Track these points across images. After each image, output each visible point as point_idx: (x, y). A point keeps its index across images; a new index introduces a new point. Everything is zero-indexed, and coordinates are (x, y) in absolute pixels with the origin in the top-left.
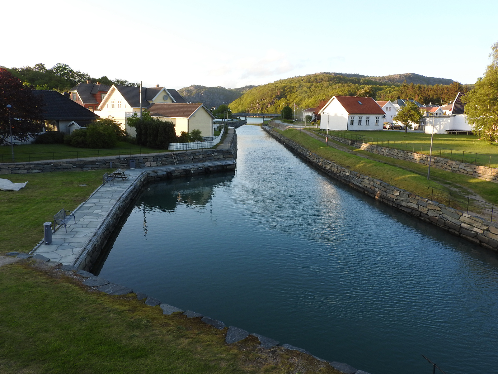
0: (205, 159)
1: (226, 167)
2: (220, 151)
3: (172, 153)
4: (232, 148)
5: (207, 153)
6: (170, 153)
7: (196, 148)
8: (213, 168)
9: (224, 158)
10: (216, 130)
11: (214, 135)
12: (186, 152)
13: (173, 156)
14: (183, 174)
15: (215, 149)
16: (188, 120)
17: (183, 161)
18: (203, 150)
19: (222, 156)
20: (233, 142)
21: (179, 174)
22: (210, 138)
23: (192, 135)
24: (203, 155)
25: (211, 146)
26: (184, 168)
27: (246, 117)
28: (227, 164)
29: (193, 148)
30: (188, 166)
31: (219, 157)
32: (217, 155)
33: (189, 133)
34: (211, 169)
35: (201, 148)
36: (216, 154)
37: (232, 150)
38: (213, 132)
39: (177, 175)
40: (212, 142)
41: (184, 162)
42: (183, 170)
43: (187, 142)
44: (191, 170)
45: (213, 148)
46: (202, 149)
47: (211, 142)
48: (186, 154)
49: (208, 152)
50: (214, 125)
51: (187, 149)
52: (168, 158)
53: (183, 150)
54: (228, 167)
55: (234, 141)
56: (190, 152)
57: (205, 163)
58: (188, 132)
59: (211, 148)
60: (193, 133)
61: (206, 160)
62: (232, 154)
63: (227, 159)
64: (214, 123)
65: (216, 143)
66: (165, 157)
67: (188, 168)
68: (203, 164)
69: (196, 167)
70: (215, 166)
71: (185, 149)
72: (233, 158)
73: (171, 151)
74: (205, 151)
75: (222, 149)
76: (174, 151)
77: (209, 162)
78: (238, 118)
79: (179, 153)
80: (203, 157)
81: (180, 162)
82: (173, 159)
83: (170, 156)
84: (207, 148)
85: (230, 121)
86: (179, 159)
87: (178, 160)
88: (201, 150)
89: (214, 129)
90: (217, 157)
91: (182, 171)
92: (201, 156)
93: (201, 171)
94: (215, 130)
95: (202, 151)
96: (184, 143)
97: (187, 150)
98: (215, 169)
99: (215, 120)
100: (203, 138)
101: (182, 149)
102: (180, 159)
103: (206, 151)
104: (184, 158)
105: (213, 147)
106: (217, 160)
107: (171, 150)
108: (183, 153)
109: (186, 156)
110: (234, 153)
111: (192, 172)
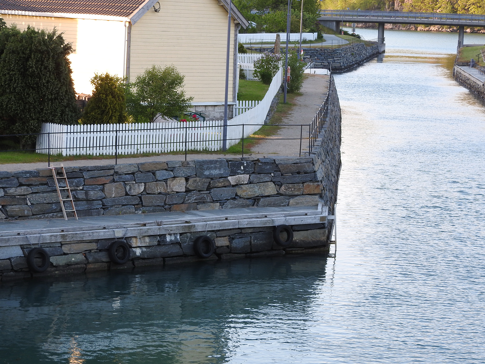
0: (194, 197)
1: (290, 236)
2: (266, 163)
3: (53, 166)
4: (319, 155)
5: (207, 173)
6: (42, 166)
7: (157, 149)
8: (231, 239)
9: (279, 194)
10: (250, 76)
11: (241, 97)
12: (112, 162)
13: (55, 177)
14: (96, 261)
15: (242, 153)
16: (130, 28)
17: (98, 205)
18: (190, 158)
19: (271, 189)
20: (321, 127)
21: (80, 257)
22: (222, 109)
23: (142, 90)
24: (187, 179)
25: (225, 140)
26: (103, 234)
27: (380, 26)
28: (293, 221)
29: (144, 149)
30: (121, 227)
31: (257, 190)
32: (250, 183)
33: (128, 85)
34: (222, 242)
35: (182, 147)
36: (245, 178)
37: (319, 161)
38: (234, 83)
39: (68, 265)
40: (229, 122)
41: (104, 207)
42: (97, 241)
43: (121, 120)
44: (134, 243)
45: (233, 150)
46: (186, 152)
47: (225, 126)
48: (112, 172)
49: (209, 169)
50: (239, 55)
51: (120, 151)
52: (35, 189)
53: (102, 157)
54: (297, 237)
55: (327, 125)
56: (130, 165)
57: (195, 215)
58: (127, 78)
59: (223, 150)
60: (148, 84)
61: (201, 202)
62: (314, 179)
63: (292, 201)
64: (242, 49)
65: (249, 131)
66: (21, 185)
67: (119, 233)
68: (187, 218)
69: (154, 230)
70: (240, 232)
71: (111, 151)
72: (321, 197)
73: (49, 158)
74: (197, 163)
75: (273, 157)
76: (59, 158)
77: (212, 212)
78: (346, 33)
79: (82, 170)
80: (188, 191)
81: (83, 206)
82: (55, 191)
83: (45, 180)
84: (206, 151)
85: (311, 42)
86: (81, 195)
87: (76, 199)
88: (182, 158)
89: (241, 70)
90: (248, 191)
91: (94, 246)
92: (179, 185)
93: (175, 250)
94: (242, 76)
95: (185, 164)
96: (105, 127)
97: (117, 156)
98: (238, 243)
99: (244, 38)
100: (190, 106)
101: (96, 152)
102: (86, 193)
103: (201, 165)
104: (103, 190)
105: (232, 147)
106: (248, 202)
107: (49, 155)
108: (102, 168)
109: (114, 181)
110: (327, 176)
111: (138, 252)
